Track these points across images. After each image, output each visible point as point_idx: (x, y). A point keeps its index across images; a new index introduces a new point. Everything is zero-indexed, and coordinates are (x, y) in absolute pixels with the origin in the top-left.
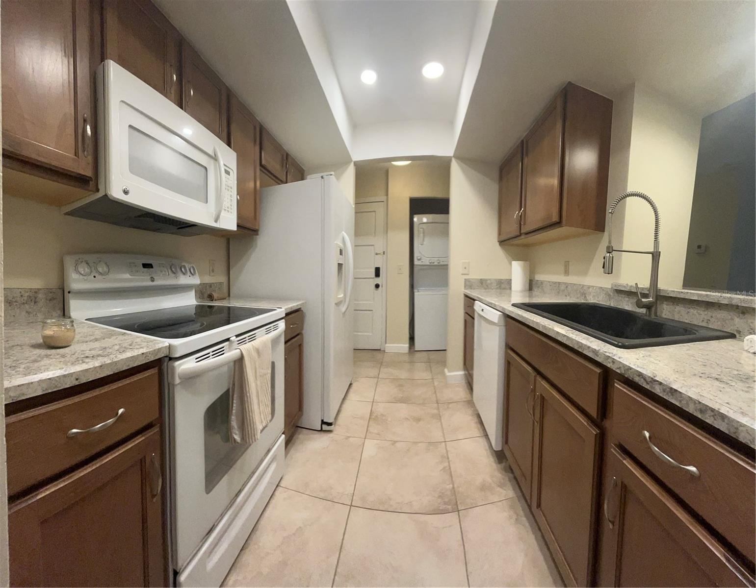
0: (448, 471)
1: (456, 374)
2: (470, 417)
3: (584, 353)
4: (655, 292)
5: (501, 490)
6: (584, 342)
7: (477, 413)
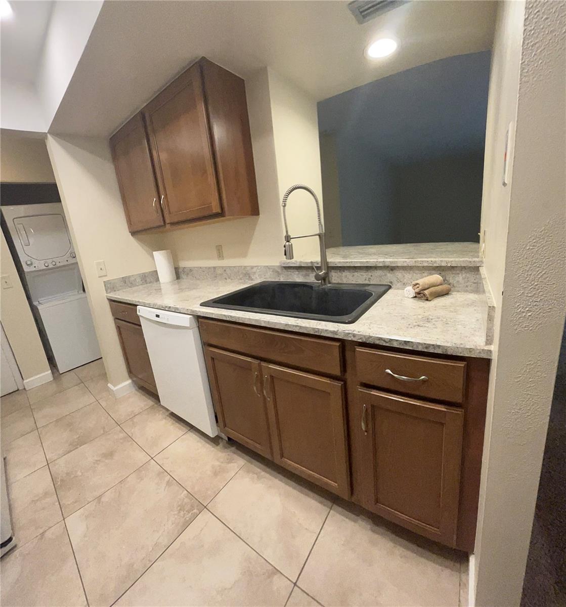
0: (173, 482)
1: (122, 385)
2: (164, 421)
3: (322, 335)
4: (326, 265)
5: (232, 465)
6: (319, 327)
7: (169, 412)
